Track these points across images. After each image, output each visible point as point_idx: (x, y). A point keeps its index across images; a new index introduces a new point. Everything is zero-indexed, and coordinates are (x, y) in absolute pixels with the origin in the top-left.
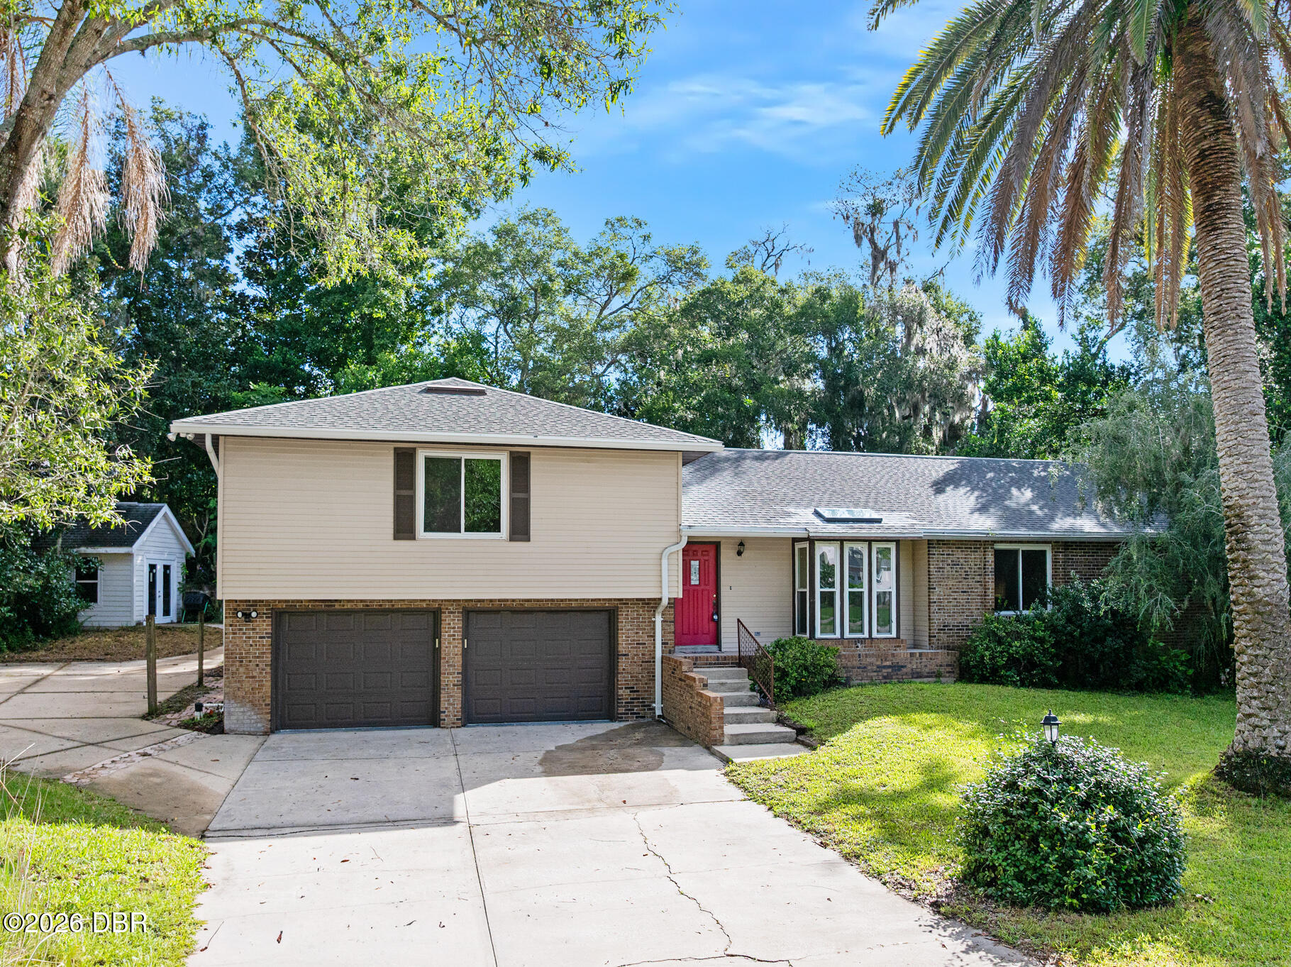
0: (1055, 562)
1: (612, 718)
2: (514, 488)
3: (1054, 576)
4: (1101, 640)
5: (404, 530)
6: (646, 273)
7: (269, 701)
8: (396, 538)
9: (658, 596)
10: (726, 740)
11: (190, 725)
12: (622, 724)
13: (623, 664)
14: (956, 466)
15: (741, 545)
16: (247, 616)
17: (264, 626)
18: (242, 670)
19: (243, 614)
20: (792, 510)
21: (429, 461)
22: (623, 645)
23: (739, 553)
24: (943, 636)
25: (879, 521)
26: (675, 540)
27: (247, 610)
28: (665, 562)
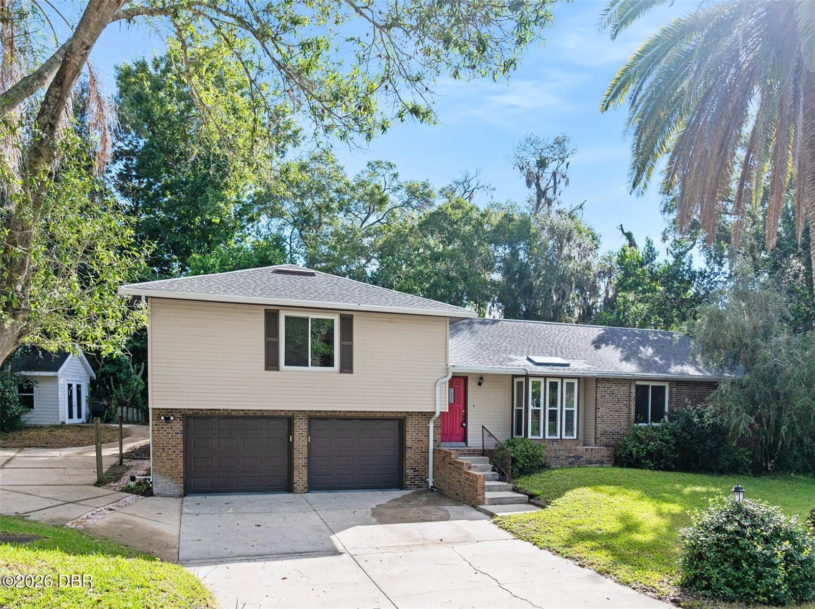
0: (671, 393)
1: (401, 487)
2: (342, 339)
3: (670, 402)
4: (703, 442)
5: (271, 364)
6: (394, 199)
7: (182, 475)
8: (266, 369)
9: (433, 410)
10: (486, 502)
11: (128, 490)
12: (409, 492)
13: (409, 454)
14: (602, 331)
15: (481, 379)
16: (167, 419)
17: (178, 426)
18: (164, 454)
19: (165, 418)
20: (512, 356)
21: (287, 318)
22: (409, 442)
23: (480, 384)
24: (603, 439)
25: (568, 365)
26: (444, 375)
27: (167, 415)
28: (438, 389)
